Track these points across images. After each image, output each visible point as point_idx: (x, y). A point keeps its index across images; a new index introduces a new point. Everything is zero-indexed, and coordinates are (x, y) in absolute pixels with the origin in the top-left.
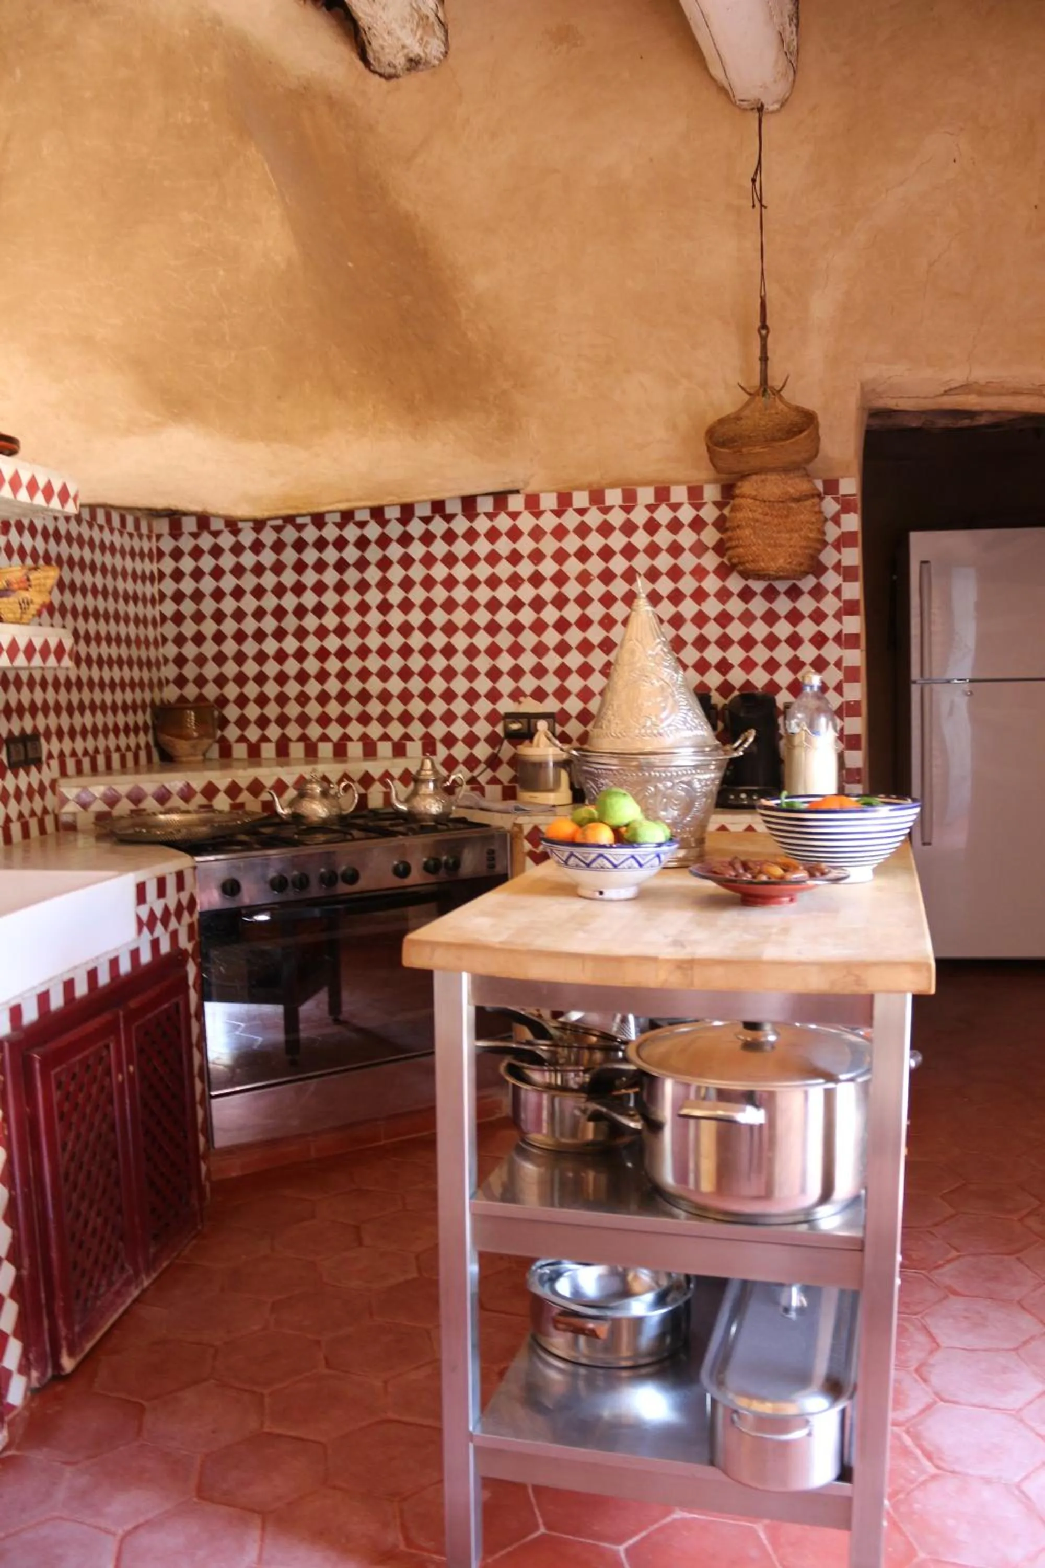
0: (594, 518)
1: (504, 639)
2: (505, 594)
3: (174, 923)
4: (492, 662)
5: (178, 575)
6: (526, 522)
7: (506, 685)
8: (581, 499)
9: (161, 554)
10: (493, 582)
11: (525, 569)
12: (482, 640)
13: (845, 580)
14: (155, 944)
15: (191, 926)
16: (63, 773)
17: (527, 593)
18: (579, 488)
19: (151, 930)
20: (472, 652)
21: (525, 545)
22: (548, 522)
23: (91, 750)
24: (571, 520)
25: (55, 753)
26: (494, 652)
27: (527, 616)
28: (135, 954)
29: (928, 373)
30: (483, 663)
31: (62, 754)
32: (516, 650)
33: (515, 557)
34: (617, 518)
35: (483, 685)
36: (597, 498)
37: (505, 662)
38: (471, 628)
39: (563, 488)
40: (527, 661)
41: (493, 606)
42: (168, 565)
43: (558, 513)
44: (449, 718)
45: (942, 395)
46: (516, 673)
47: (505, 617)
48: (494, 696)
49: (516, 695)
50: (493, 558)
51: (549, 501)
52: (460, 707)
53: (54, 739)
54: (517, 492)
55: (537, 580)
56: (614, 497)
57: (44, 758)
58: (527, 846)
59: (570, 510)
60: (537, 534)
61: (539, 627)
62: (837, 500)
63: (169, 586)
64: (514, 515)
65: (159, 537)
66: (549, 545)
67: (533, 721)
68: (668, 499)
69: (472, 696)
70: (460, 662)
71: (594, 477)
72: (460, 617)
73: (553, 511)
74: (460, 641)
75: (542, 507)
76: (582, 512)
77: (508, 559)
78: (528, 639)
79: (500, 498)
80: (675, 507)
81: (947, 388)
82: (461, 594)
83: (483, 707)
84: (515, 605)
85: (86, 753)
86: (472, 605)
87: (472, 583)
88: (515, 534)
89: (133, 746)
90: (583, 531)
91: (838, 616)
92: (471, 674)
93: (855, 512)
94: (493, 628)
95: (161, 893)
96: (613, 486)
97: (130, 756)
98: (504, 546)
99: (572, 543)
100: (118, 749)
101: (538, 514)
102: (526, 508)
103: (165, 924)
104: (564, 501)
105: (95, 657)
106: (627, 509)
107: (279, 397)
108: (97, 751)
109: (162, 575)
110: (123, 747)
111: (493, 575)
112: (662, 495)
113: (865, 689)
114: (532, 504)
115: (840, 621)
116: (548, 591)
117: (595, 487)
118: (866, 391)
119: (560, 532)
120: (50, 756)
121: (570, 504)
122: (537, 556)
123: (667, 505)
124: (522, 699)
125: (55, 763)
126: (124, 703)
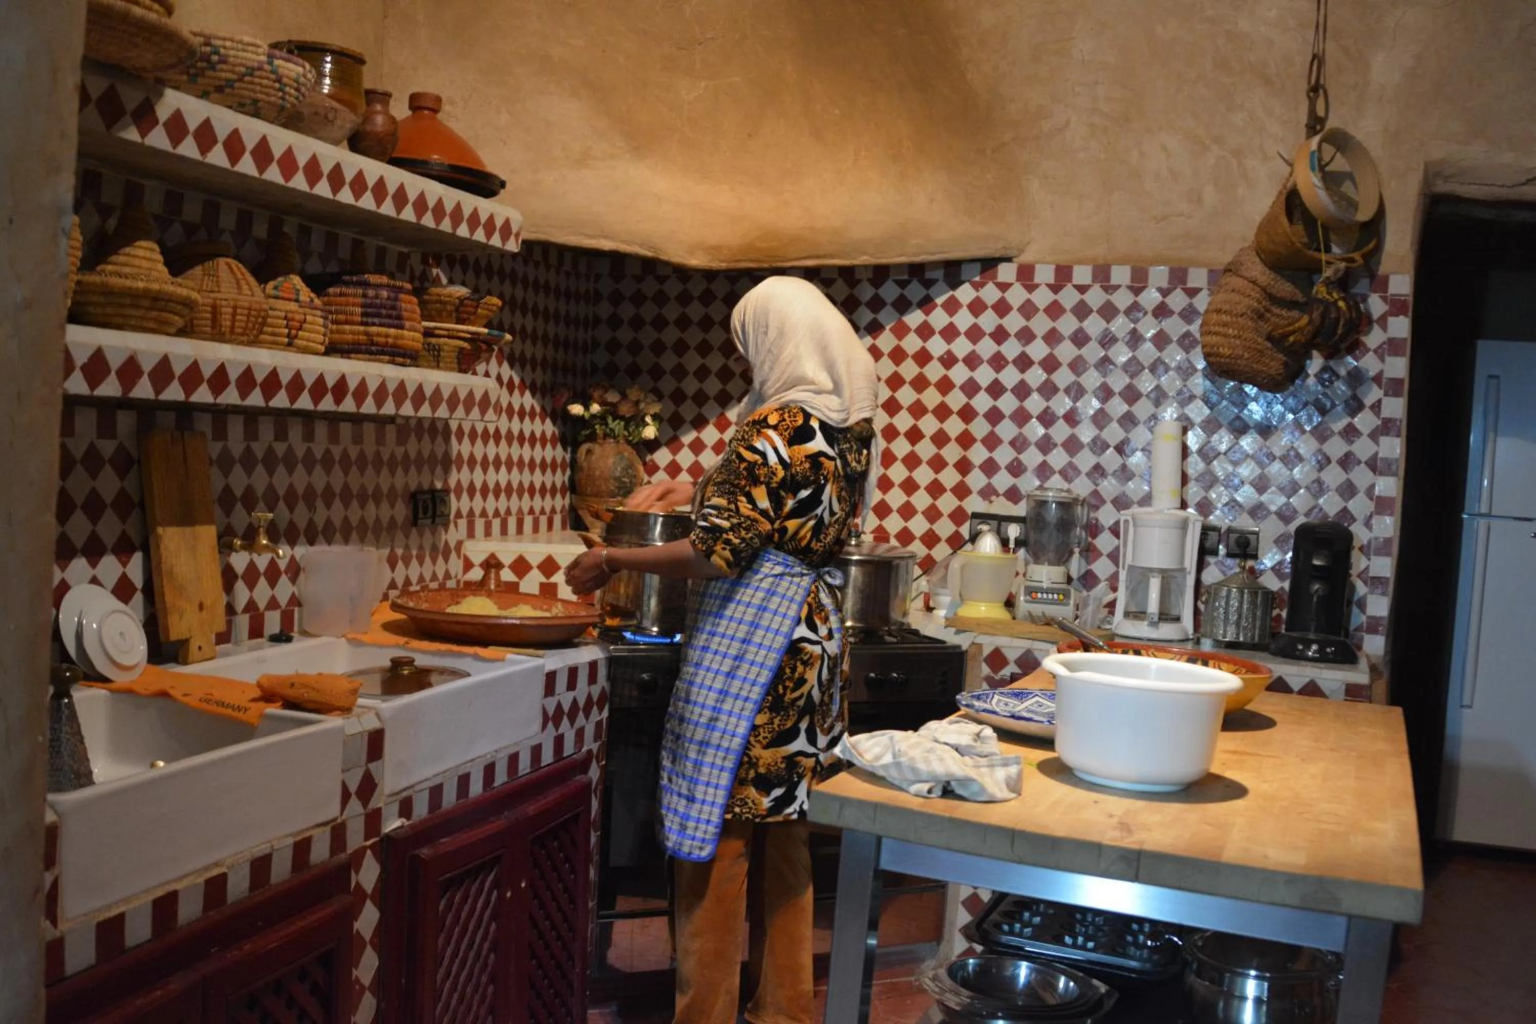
0: (1095, 297)
1: (980, 428)
2: (984, 375)
3: (580, 720)
4: (963, 453)
5: (615, 322)
6: (1017, 295)
7: (977, 480)
8: (1082, 274)
9: (598, 297)
10: (972, 361)
11: (1011, 349)
12: (954, 426)
13: (1386, 395)
14: (559, 741)
15: (599, 724)
16: (471, 534)
17: (1010, 376)
18: (1081, 262)
19: (557, 726)
20: (940, 439)
21: (1014, 322)
22: (1042, 298)
23: (502, 511)
24: (1069, 297)
25: (465, 512)
26: (966, 440)
27: (1007, 403)
28: (536, 751)
29: (1508, 157)
30: (951, 453)
31: (471, 513)
32: (992, 442)
33: (1000, 335)
34: (1122, 299)
35: (950, 477)
36: (1102, 274)
37: (978, 454)
38: (942, 412)
39: (1063, 260)
40: (1004, 455)
41: (971, 388)
42: (605, 309)
43: (1055, 288)
44: (907, 511)
45: (1524, 184)
46: (990, 467)
47: (982, 402)
48: (961, 491)
49: (988, 493)
50: (975, 334)
51: (1045, 274)
52: (921, 500)
53: (465, 496)
54: (1009, 260)
55: (1023, 362)
56: (1121, 275)
57: (452, 517)
58: (986, 670)
59: (1069, 285)
60: (1028, 310)
61: (1021, 417)
62: (1384, 299)
63: (604, 334)
64: (1004, 287)
65: (598, 277)
66: (1041, 324)
67: (1003, 524)
68: (1184, 282)
69: (935, 489)
70: (925, 449)
71: (1099, 251)
72: (931, 398)
73: (1048, 285)
74: (929, 425)
75: (1037, 280)
76: (1082, 289)
77: (992, 335)
78: (1007, 430)
79: (989, 265)
80: (1192, 292)
81: (1530, 177)
82: (934, 371)
83: (947, 503)
84: (996, 390)
85: (497, 513)
86: (945, 386)
87: (949, 361)
88: (1002, 308)
89: (548, 510)
90: (1082, 311)
91: (1374, 436)
92: (938, 464)
93: (1406, 315)
94: (967, 414)
95: (572, 685)
96: (1122, 262)
97: (543, 520)
98: (988, 321)
99: (1067, 324)
100: (531, 511)
101: (1031, 288)
102: (1018, 280)
103: (572, 720)
104: (1063, 274)
105: (516, 408)
106: (1137, 291)
107: (750, 136)
108: (508, 512)
109: (597, 321)
110: (537, 510)
111: (973, 352)
112: (1178, 277)
113: (1399, 524)
114: (1026, 275)
115: (1377, 443)
116: (1035, 376)
117: (1101, 262)
118: (1431, 173)
119: (1054, 311)
120: (459, 515)
121: (1069, 278)
122: (1026, 336)
123: (1183, 289)
124: (993, 498)
125: (463, 523)
126: (543, 460)
